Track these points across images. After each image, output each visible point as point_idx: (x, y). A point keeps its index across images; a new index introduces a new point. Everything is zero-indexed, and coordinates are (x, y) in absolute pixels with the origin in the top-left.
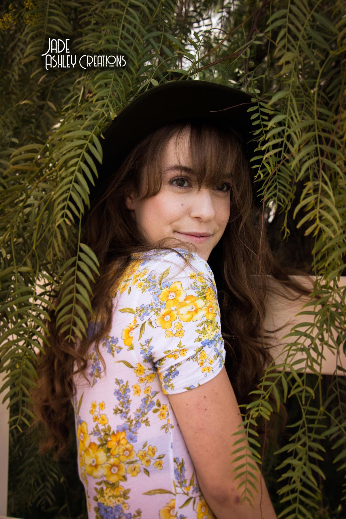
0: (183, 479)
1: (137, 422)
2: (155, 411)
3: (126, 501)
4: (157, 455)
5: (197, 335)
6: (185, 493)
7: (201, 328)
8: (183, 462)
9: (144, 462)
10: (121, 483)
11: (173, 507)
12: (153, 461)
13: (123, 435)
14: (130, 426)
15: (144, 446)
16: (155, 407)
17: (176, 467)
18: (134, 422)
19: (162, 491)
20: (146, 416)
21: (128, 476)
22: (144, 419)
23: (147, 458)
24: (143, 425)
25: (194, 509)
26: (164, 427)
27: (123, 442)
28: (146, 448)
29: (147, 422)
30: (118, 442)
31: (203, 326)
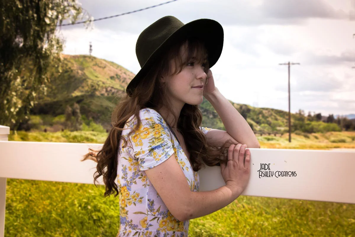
0: (152, 209)
1: (131, 182)
2: (140, 178)
3: (127, 216)
4: (140, 197)
5: (149, 144)
6: (153, 215)
7: (151, 141)
8: (153, 201)
9: (134, 199)
10: (126, 208)
11: (146, 220)
12: (138, 200)
13: (125, 188)
14: (128, 184)
15: (134, 193)
16: (140, 176)
17: (149, 203)
18: (129, 182)
19: (141, 213)
20: (135, 180)
21: (128, 205)
22: (134, 181)
23: (135, 198)
24: (134, 184)
25: (157, 222)
26: (144, 185)
27: (126, 190)
28: (135, 194)
29: (135, 183)
30: (124, 190)
31: (153, 140)
